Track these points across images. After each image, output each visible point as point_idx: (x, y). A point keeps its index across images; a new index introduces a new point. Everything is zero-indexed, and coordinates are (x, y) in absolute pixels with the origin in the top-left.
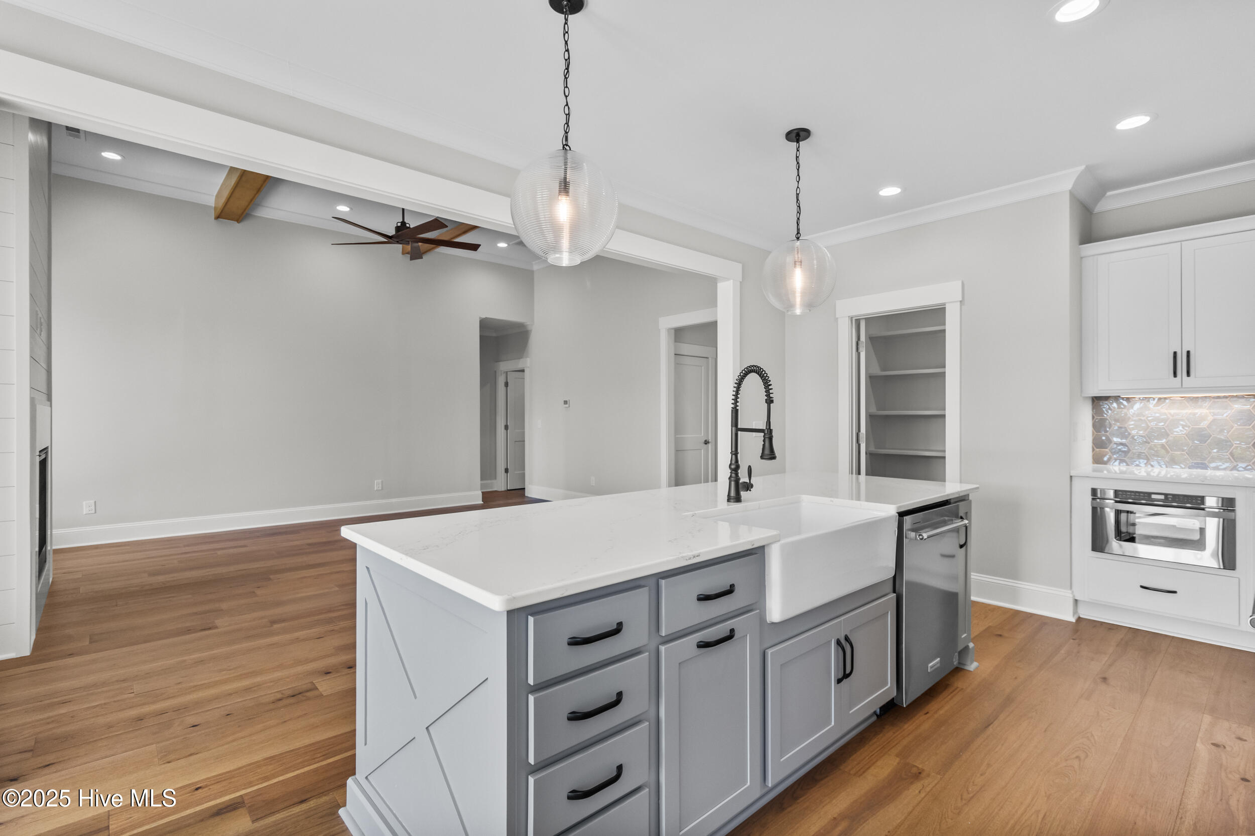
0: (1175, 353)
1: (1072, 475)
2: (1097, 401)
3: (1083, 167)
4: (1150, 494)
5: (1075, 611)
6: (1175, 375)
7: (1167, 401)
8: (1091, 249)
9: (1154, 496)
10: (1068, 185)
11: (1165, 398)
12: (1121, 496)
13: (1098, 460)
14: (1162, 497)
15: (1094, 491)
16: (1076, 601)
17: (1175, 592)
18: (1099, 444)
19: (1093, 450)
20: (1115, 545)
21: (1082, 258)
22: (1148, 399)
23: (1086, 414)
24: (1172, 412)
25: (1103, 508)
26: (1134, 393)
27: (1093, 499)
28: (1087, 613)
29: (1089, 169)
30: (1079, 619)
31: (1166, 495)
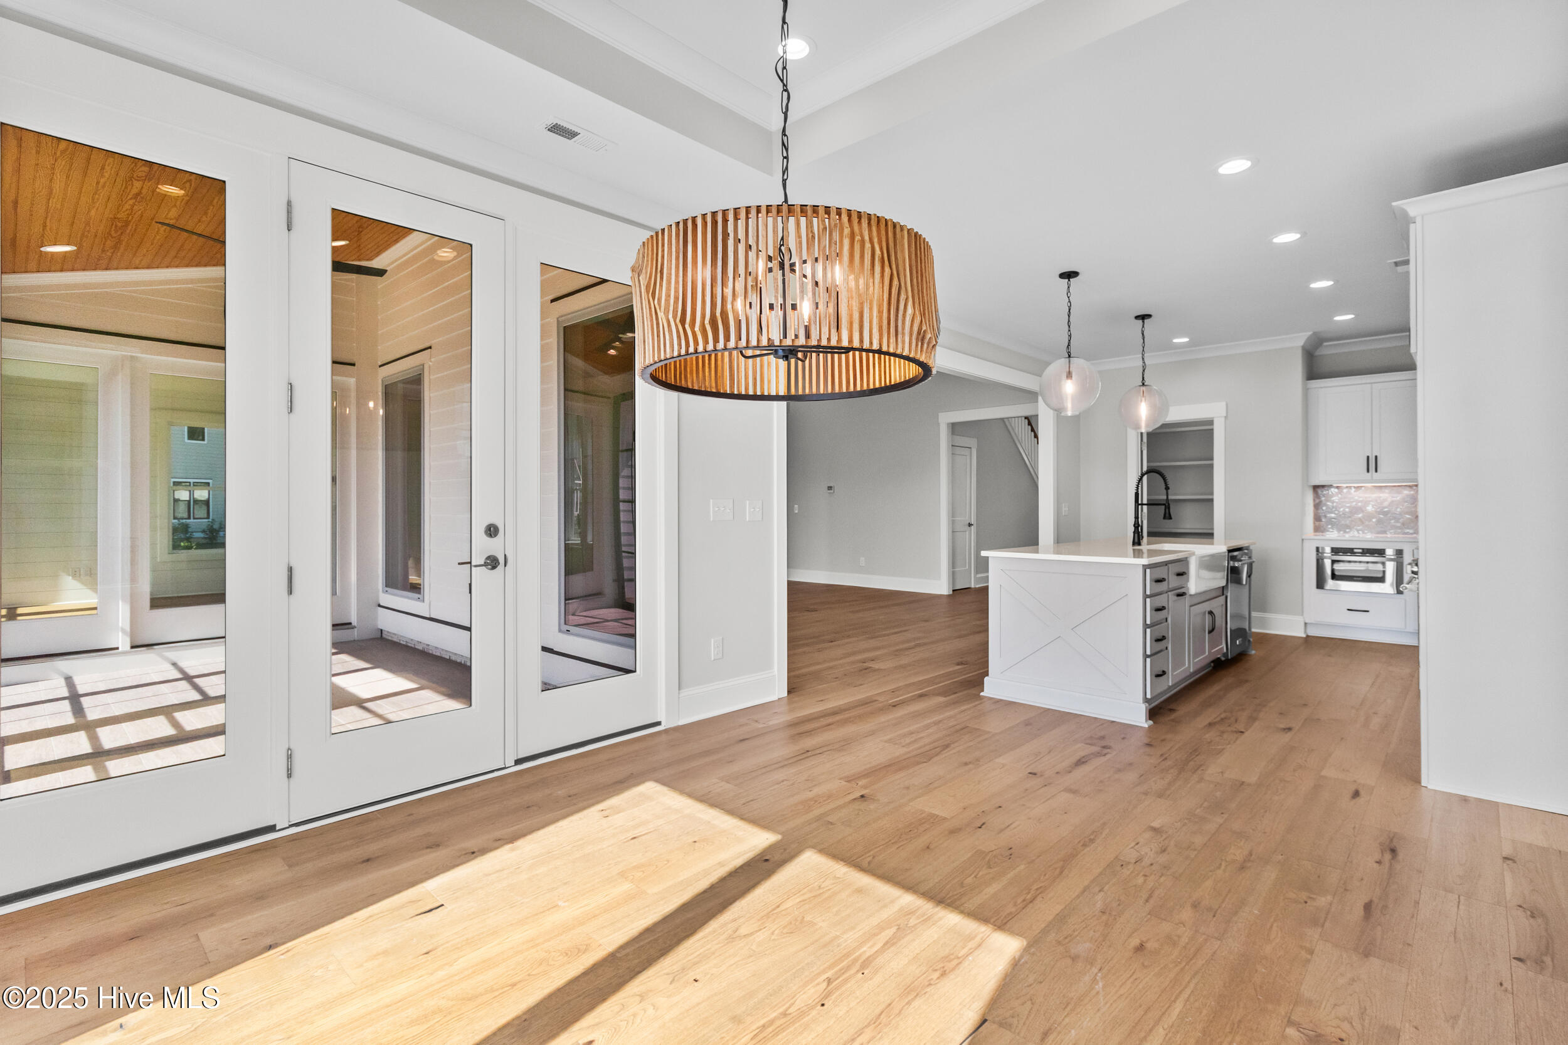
0: (1368, 457)
1: (1303, 538)
2: (1316, 488)
3: (1310, 333)
4: (1353, 549)
5: (1305, 632)
6: (1368, 471)
7: (1363, 488)
8: (1315, 384)
9: (1355, 551)
10: (1301, 342)
11: (1362, 487)
12: (1335, 551)
13: (1317, 529)
14: (1360, 551)
15: (1318, 549)
16: (1306, 624)
17: (1368, 611)
18: (1317, 518)
19: (1314, 523)
20: (1330, 584)
21: (1308, 389)
22: (1350, 487)
23: (1310, 497)
24: (1367, 495)
25: (1323, 559)
26: (1340, 484)
27: (1317, 554)
28: (1313, 632)
29: (1315, 333)
30: (1308, 636)
31: (1363, 549)
